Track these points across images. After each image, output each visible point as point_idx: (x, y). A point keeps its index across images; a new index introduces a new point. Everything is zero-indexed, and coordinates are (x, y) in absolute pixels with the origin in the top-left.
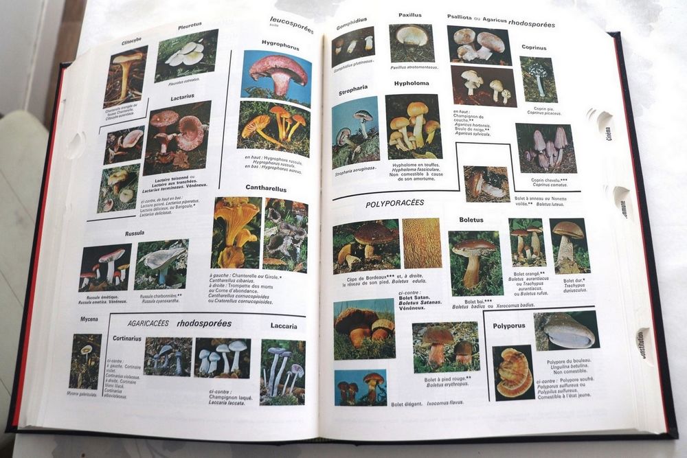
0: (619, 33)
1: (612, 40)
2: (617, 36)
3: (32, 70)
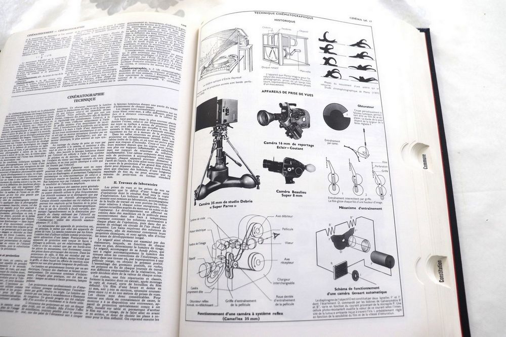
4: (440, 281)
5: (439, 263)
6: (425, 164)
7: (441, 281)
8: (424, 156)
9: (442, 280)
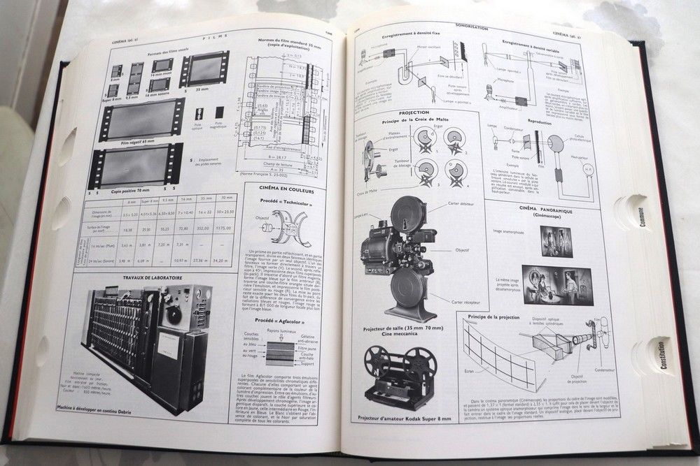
0: (644, 42)
1: (637, 49)
2: (641, 45)
3: (23, 63)
4: (662, 368)
5: (661, 345)
6: (642, 220)
8: (641, 210)
9: (664, 366)
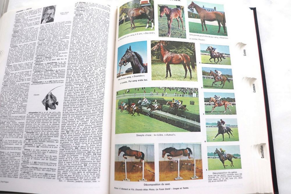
0: (255, 8)
1: (252, 11)
5: (262, 147)
6: (254, 89)
7: (263, 157)
8: (254, 85)
